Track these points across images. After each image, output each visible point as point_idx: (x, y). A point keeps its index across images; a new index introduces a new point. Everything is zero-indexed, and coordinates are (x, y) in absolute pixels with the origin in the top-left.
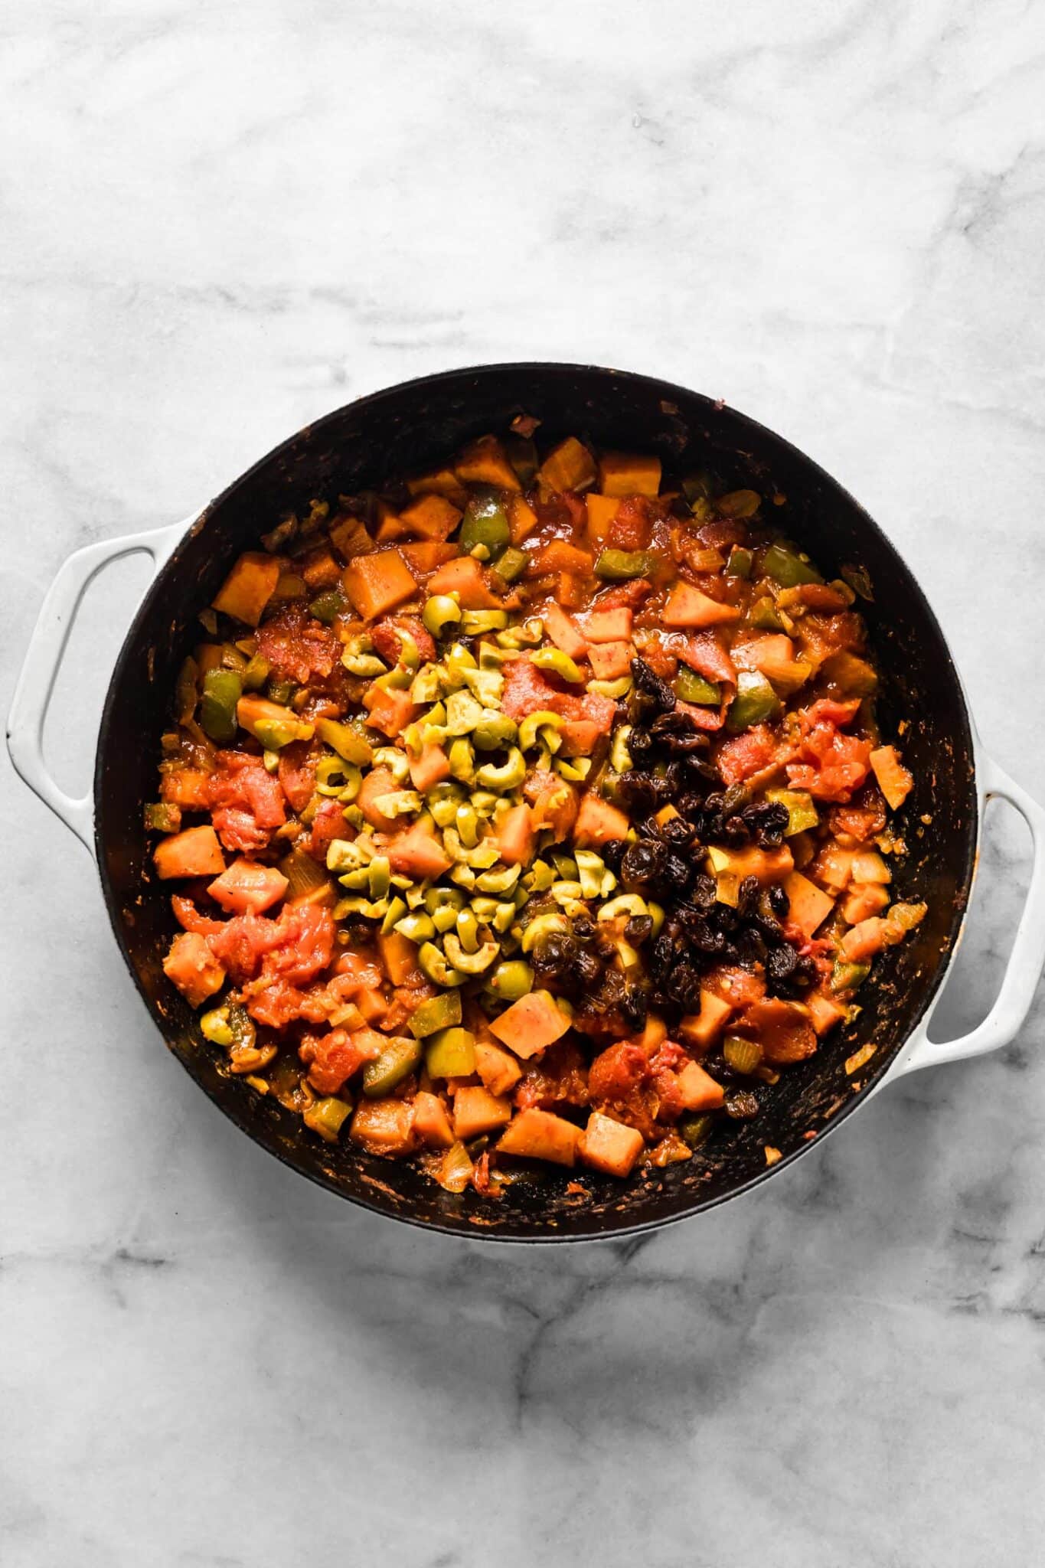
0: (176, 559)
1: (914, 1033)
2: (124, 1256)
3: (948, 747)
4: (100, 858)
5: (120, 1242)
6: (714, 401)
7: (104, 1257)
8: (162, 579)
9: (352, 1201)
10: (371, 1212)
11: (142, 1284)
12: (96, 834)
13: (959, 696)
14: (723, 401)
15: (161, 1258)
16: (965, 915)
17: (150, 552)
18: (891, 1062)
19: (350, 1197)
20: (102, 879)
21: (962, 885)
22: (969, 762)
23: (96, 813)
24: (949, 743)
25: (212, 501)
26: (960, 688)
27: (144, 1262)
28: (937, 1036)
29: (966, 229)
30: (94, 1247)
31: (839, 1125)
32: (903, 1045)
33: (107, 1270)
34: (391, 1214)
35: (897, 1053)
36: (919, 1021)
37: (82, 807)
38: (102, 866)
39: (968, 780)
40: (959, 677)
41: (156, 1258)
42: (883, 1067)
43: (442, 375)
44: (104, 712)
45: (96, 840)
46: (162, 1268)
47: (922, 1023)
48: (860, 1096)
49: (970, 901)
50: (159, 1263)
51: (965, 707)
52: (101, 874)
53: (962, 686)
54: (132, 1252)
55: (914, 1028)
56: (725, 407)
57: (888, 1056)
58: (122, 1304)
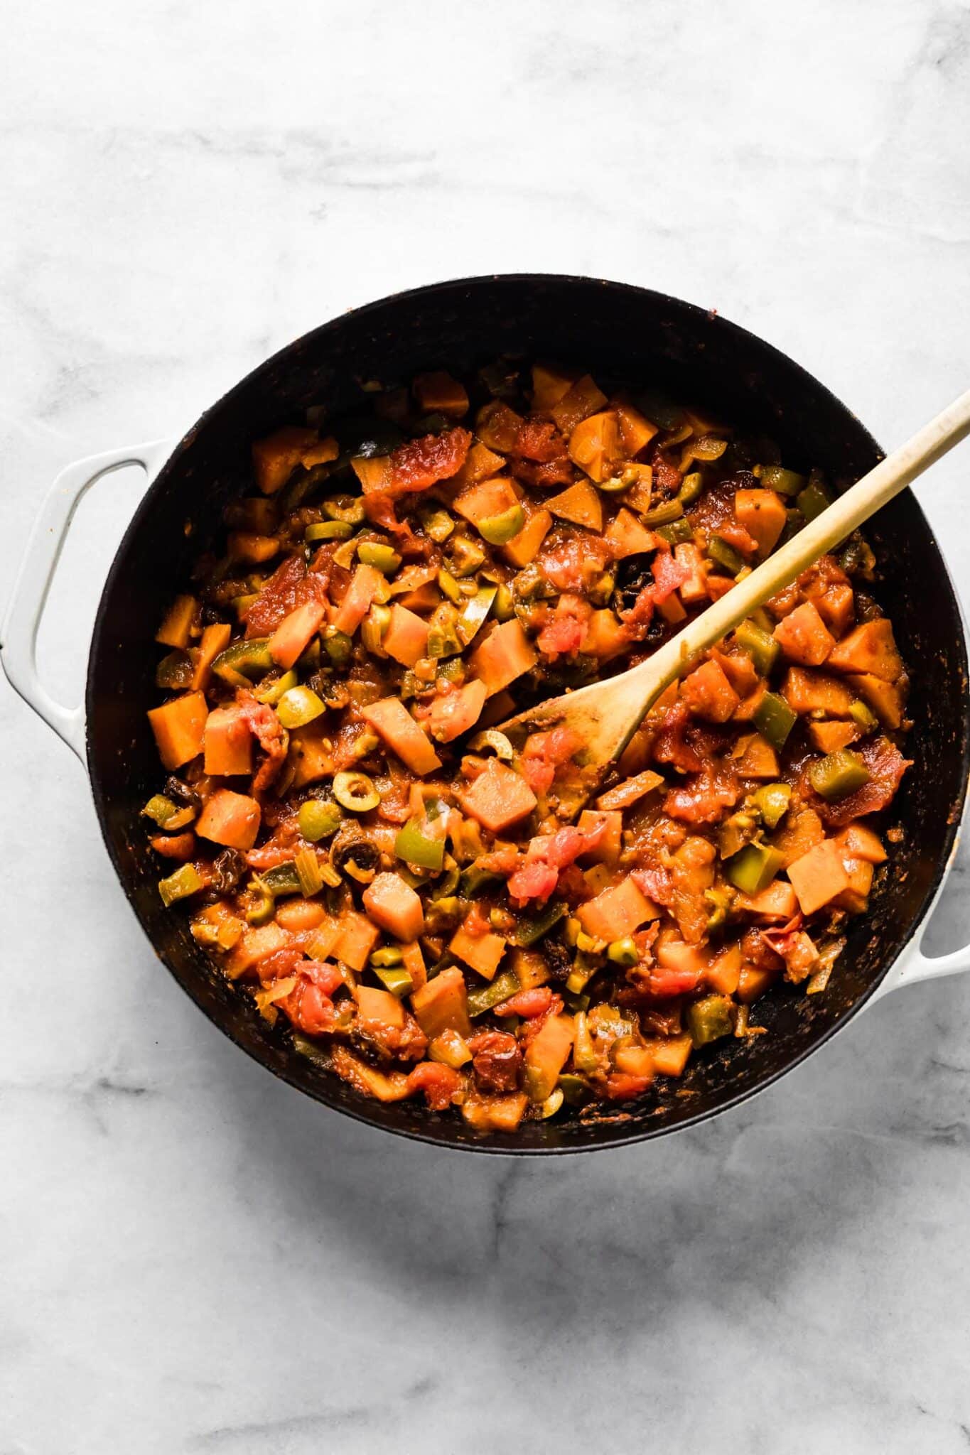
0: (168, 471)
1: (907, 947)
2: (105, 1085)
3: (943, 660)
4: (91, 769)
5: (101, 1071)
6: (706, 312)
7: (85, 1086)
8: (153, 491)
9: (341, 1111)
10: (360, 1123)
11: (123, 1112)
12: (87, 744)
13: (954, 608)
14: (715, 311)
15: (142, 1087)
16: (960, 829)
17: (143, 464)
18: (884, 976)
19: (339, 1107)
20: (93, 790)
21: (957, 798)
22: (964, 674)
23: (87, 724)
24: (943, 655)
25: (204, 414)
26: (955, 599)
27: (125, 1090)
28: (930, 950)
29: (939, 62)
30: (76, 1075)
31: (830, 1040)
32: (896, 958)
33: (88, 1098)
34: (379, 1125)
35: (890, 967)
36: (912, 935)
37: (74, 716)
38: (93, 776)
39: (963, 692)
40: (954, 588)
41: (138, 1087)
42: (875, 981)
43: (433, 286)
44: (96, 623)
45: (87, 750)
46: (144, 1096)
47: (915, 936)
48: (853, 1009)
49: (964, 814)
50: (139, 1092)
51: (960, 618)
52: (92, 784)
53: (956, 597)
54: (112, 1081)
55: (908, 941)
56: (717, 318)
57: (881, 970)
58: (104, 1131)
